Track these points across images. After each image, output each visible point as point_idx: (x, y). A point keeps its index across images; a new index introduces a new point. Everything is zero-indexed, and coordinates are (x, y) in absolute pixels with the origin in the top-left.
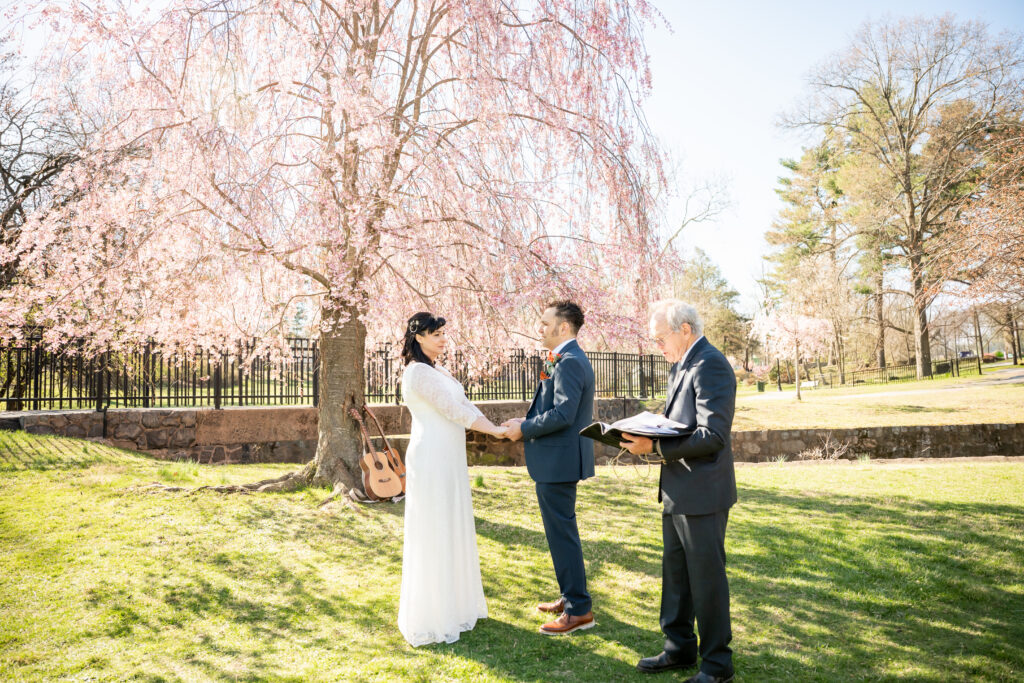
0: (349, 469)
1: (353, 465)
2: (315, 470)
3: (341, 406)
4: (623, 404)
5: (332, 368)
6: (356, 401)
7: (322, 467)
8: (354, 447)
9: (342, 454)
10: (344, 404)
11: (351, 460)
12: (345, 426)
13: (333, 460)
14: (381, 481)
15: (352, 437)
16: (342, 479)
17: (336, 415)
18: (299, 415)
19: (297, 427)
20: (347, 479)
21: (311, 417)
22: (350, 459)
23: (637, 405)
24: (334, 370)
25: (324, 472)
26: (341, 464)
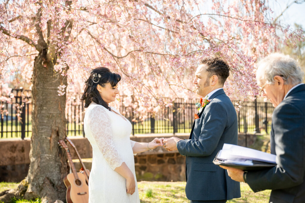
0: (53, 185)
1: (57, 182)
2: (26, 187)
3: (49, 138)
4: (245, 137)
5: (41, 110)
6: (60, 134)
7: (33, 185)
8: (57, 169)
9: (49, 175)
10: (51, 137)
11: (55, 179)
12: (51, 153)
13: (41, 179)
14: (79, 194)
15: (56, 161)
16: (49, 193)
17: (45, 145)
18: (10, 146)
19: (8, 154)
20: (52, 193)
21: (19, 148)
22: (55, 177)
23: (255, 139)
24: (43, 112)
25: (34, 188)
26: (47, 182)
